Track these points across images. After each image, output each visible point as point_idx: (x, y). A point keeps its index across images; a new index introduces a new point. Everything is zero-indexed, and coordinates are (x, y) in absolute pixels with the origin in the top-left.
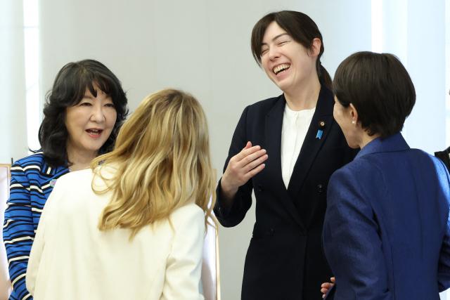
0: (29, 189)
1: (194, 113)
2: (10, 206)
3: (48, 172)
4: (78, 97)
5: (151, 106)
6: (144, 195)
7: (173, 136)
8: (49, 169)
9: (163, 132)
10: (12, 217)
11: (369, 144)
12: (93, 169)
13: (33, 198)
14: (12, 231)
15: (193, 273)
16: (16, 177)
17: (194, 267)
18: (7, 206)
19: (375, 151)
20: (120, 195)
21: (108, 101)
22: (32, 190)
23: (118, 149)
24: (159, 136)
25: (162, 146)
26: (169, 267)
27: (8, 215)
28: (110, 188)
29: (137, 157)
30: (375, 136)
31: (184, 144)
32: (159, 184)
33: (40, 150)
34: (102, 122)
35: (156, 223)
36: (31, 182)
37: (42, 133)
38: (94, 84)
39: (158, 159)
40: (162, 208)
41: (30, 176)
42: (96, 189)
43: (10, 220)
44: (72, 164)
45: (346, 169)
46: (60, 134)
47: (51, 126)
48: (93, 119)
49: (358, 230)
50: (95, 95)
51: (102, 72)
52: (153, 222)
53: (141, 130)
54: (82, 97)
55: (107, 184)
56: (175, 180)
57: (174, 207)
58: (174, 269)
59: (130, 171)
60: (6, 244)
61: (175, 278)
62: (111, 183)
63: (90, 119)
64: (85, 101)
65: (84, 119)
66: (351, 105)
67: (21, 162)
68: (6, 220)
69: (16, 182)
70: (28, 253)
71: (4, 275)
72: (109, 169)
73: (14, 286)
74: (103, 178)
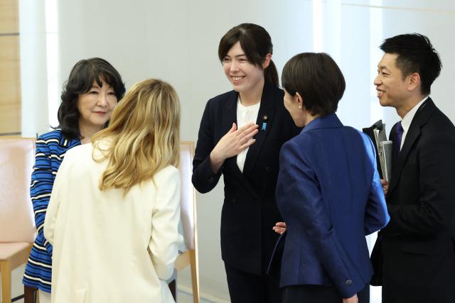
0: (50, 157)
1: (171, 98)
2: (36, 170)
3: (65, 144)
4: (88, 87)
5: (137, 93)
6: (133, 161)
7: (155, 116)
8: (66, 141)
9: (147, 112)
10: (37, 179)
11: (312, 122)
12: (93, 143)
13: (53, 164)
14: (37, 189)
15: (173, 218)
16: (41, 149)
17: (173, 214)
18: (33, 171)
19: (316, 127)
20: (114, 161)
21: (111, 90)
22: (53, 158)
23: (111, 126)
24: (143, 116)
25: (147, 123)
26: (155, 215)
27: (34, 177)
28: (106, 157)
29: (127, 132)
30: (317, 116)
31: (163, 122)
32: (144, 151)
33: (58, 127)
34: (106, 106)
35: (142, 183)
36: (52, 152)
37: (61, 114)
38: (100, 77)
39: (143, 134)
40: (147, 171)
41: (51, 148)
42: (95, 158)
43: (35, 181)
44: (83, 138)
45: (292, 141)
46: (74, 115)
47: (67, 108)
48: (98, 104)
49: (304, 186)
50: (101, 86)
51: (106, 68)
52: (140, 182)
53: (130, 111)
54: (91, 87)
55: (103, 154)
56: (157, 150)
57: (157, 169)
58: (158, 216)
59: (121, 143)
60: (33, 200)
61: (160, 224)
62: (106, 153)
63: (96, 104)
64: (93, 90)
65: (92, 104)
66: (297, 93)
67: (44, 137)
68: (32, 181)
69: (40, 152)
70: (46, 207)
71: (32, 224)
72: (105, 143)
73: (39, 231)
74: (100, 150)
